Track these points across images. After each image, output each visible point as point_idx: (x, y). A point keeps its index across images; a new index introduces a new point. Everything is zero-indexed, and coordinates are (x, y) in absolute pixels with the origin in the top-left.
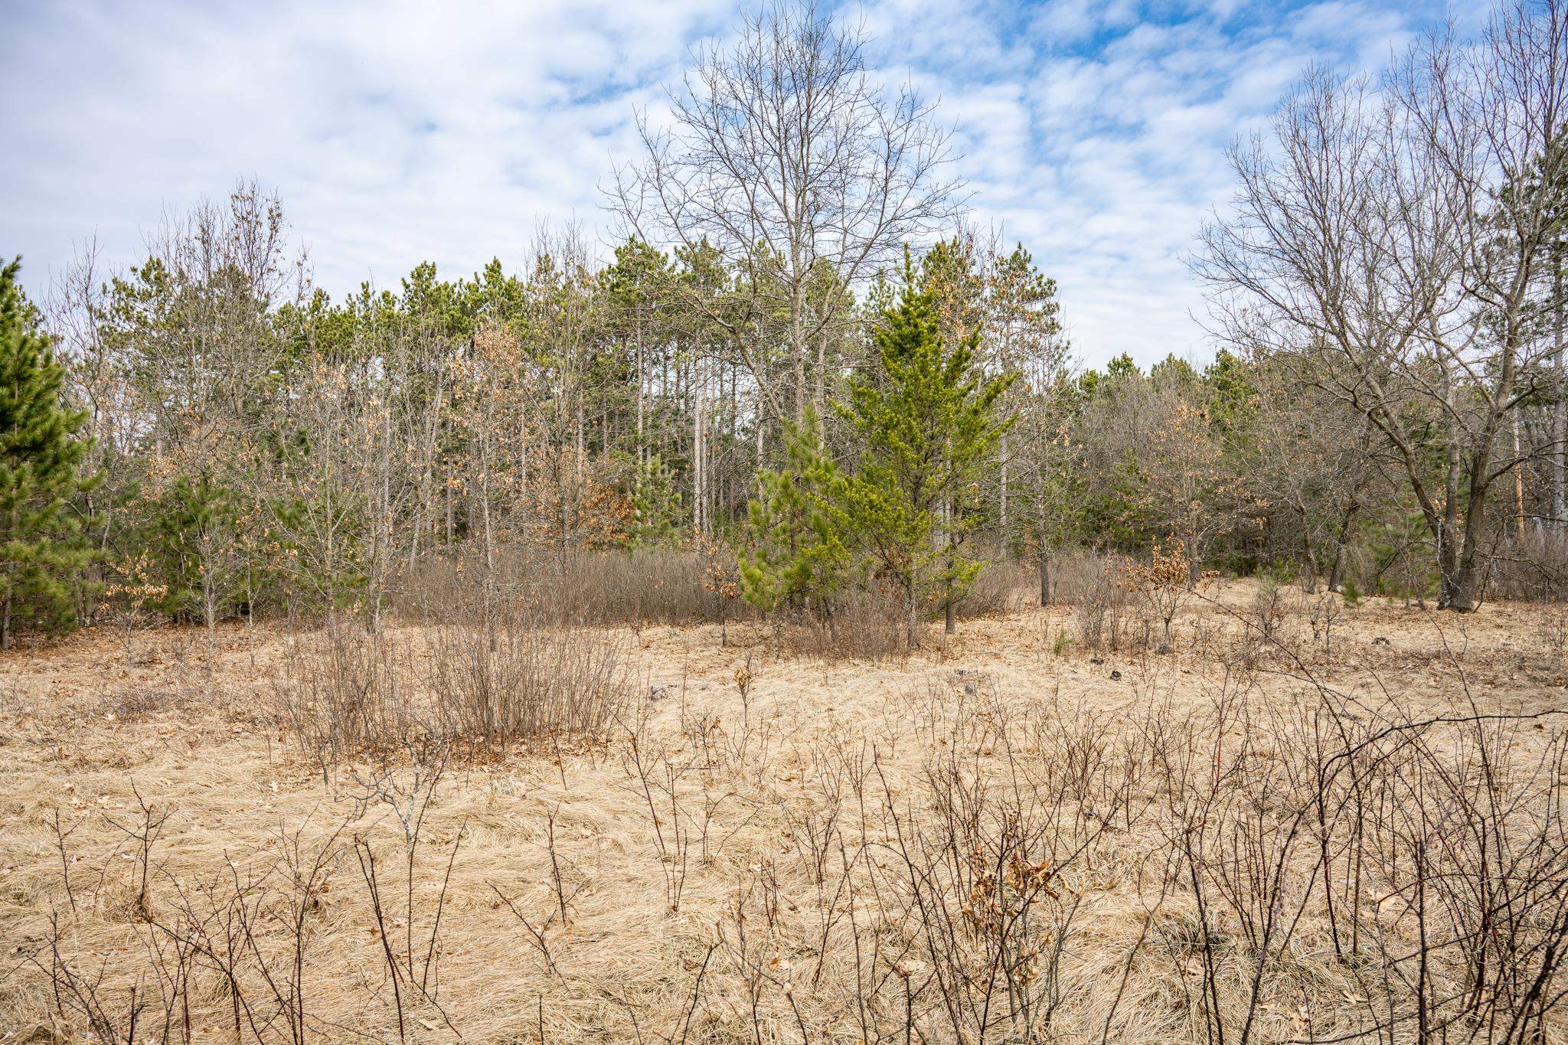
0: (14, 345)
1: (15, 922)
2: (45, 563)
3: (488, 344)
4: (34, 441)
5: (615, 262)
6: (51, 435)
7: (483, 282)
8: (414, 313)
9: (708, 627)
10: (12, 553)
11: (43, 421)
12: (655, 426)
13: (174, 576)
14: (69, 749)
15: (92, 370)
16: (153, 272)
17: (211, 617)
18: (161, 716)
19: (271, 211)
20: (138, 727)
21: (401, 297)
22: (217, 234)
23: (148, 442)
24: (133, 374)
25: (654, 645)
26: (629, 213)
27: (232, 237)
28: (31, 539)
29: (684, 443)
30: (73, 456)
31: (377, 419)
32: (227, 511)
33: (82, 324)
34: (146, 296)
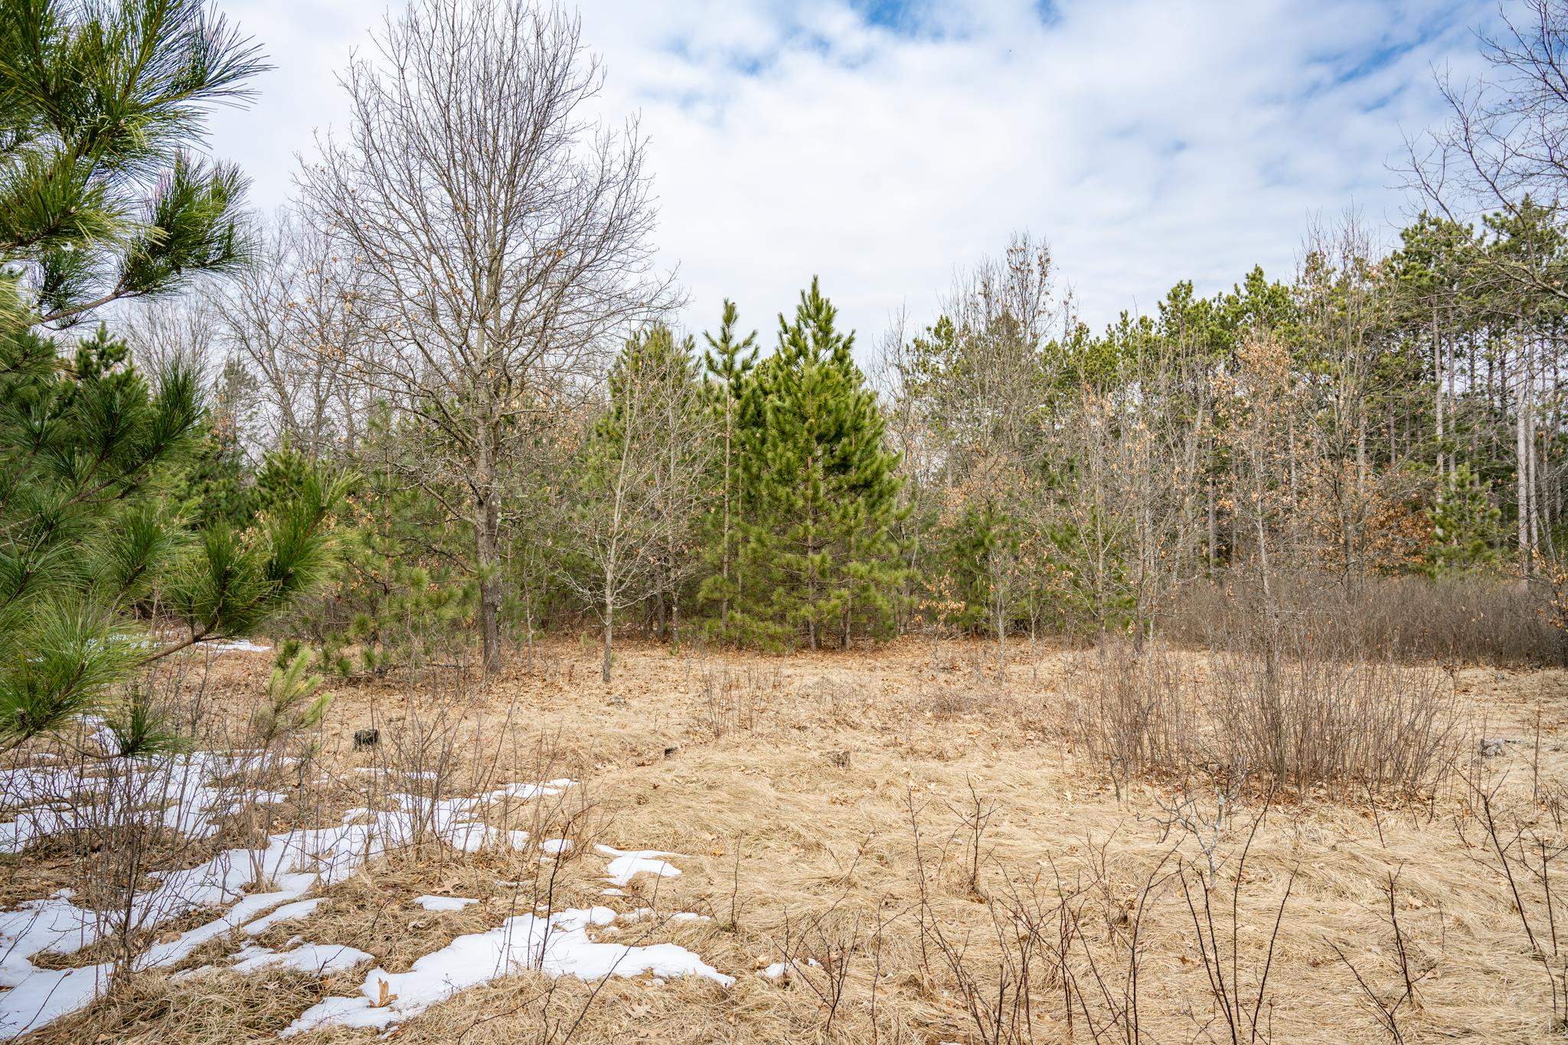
0: (851, 402)
1: (880, 879)
2: (873, 580)
3: (1252, 356)
4: (866, 480)
5: (1401, 246)
6: (877, 474)
7: (1244, 292)
8: (1171, 335)
9: (1552, 673)
10: (852, 572)
11: (872, 463)
12: (1460, 430)
13: (965, 593)
14: (902, 739)
15: (902, 416)
16: (943, 331)
17: (1001, 632)
18: (968, 717)
19: (1040, 258)
20: (950, 725)
21: (1157, 321)
22: (996, 287)
23: (942, 476)
24: (929, 419)
25: (1474, 690)
26: (1427, 187)
27: (1008, 287)
28: (864, 560)
29: (1504, 448)
30: (892, 491)
31: (1141, 441)
32: (1007, 535)
33: (896, 380)
34: (938, 350)
